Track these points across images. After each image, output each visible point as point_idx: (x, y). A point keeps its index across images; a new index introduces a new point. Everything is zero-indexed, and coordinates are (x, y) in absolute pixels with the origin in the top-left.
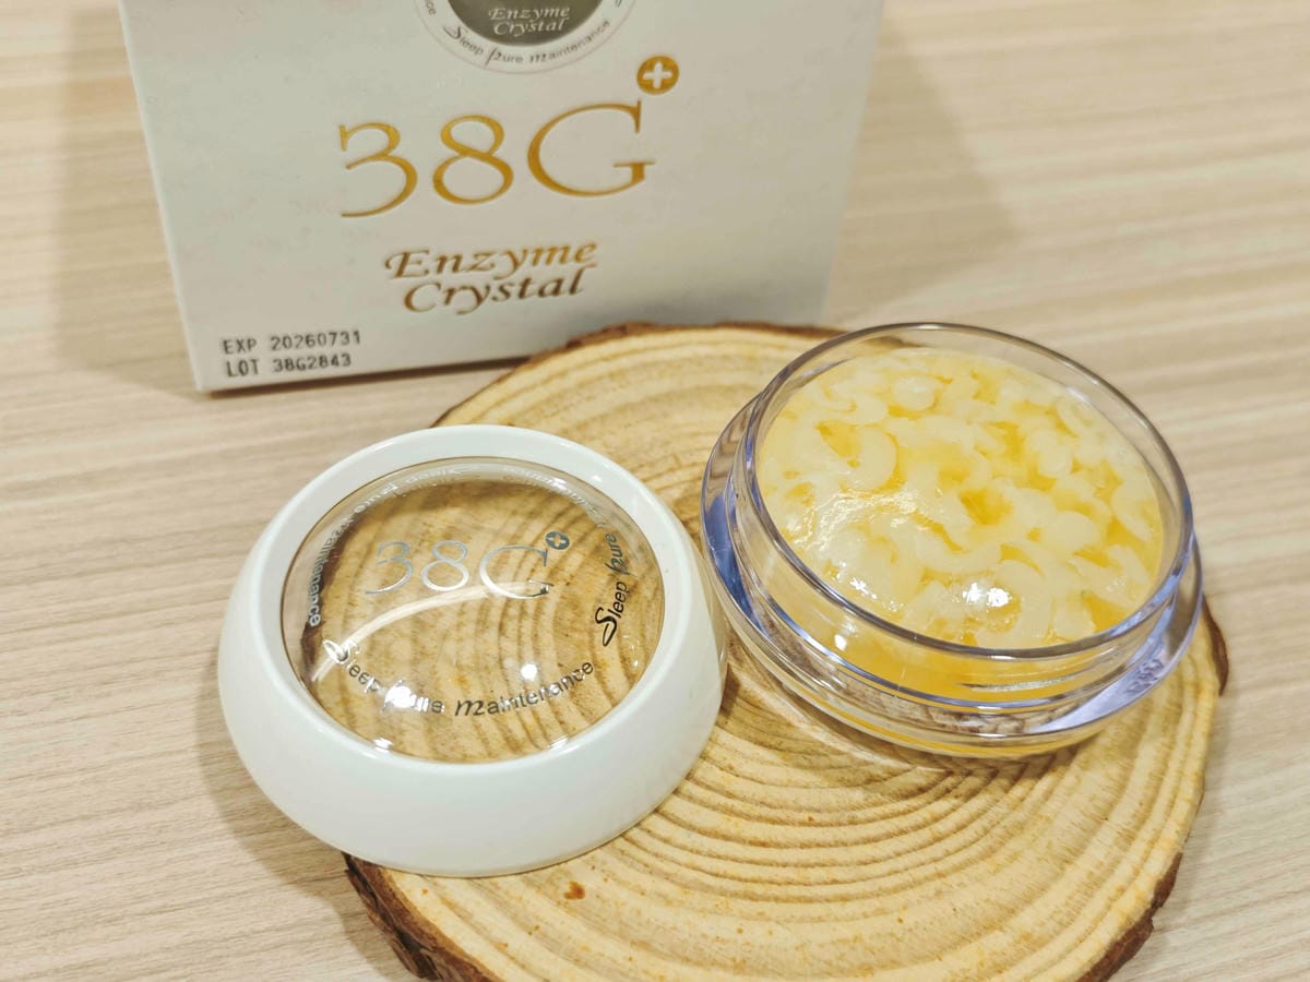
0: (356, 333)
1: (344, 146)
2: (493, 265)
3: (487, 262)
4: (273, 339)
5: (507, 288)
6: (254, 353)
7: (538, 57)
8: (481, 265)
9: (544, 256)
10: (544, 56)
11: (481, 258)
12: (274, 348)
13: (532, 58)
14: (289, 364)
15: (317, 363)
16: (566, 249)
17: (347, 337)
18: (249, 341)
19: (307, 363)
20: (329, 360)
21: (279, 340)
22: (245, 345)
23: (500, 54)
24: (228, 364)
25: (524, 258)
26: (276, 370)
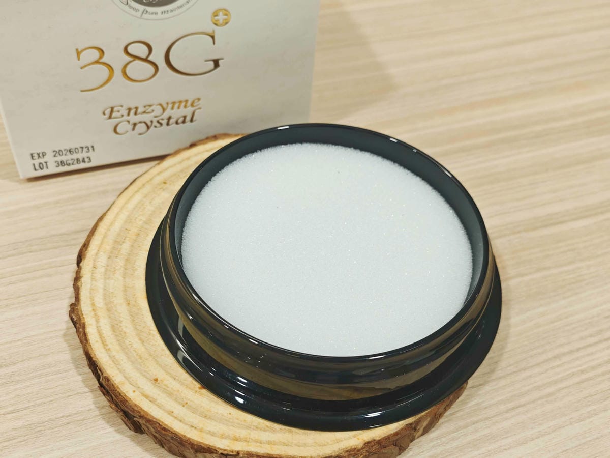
0: (92, 147)
1: (79, 59)
2: (153, 111)
3: (150, 110)
4: (54, 151)
5: (160, 121)
6: (46, 159)
7: (165, 12)
8: (147, 111)
9: (177, 105)
10: (168, 11)
11: (147, 107)
12: (55, 156)
13: (162, 13)
14: (62, 163)
15: (75, 162)
16: (187, 101)
17: (88, 149)
18: (43, 153)
19: (71, 162)
20: (81, 160)
21: (57, 152)
22: (41, 155)
23: (147, 11)
24: (34, 165)
25: (167, 107)
26: (57, 167)
